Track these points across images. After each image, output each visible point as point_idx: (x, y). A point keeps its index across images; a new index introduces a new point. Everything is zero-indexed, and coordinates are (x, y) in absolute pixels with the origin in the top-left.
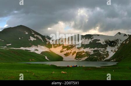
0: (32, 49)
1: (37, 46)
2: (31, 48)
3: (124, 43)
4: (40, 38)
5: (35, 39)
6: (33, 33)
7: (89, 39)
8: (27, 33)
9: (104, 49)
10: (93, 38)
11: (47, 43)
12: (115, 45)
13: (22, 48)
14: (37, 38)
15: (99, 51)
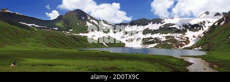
4: (96, 23)
6: (89, 18)
8: (83, 18)
9: (181, 34)
10: (164, 22)
12: (200, 29)
13: (81, 34)
14: (93, 23)
15: (174, 37)
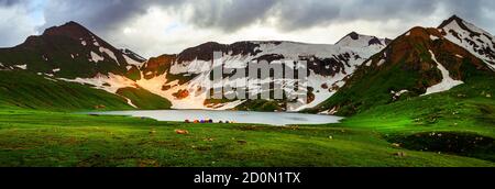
0: (98, 82)
1: (107, 75)
2: (95, 79)
3: (368, 64)
4: (111, 55)
5: (102, 59)
6: (96, 44)
7: (245, 54)
8: (84, 43)
10: (259, 51)
11: (129, 68)
12: (337, 71)
13: (78, 80)
14: (104, 55)
